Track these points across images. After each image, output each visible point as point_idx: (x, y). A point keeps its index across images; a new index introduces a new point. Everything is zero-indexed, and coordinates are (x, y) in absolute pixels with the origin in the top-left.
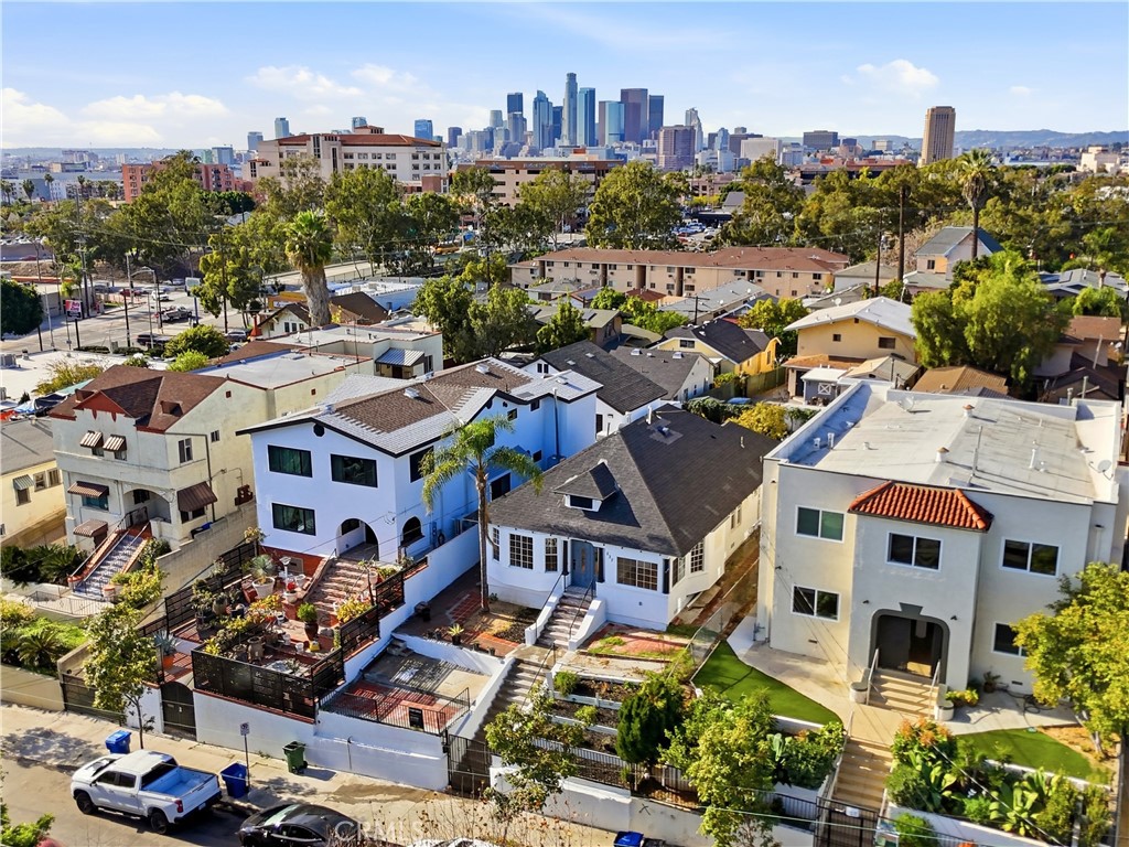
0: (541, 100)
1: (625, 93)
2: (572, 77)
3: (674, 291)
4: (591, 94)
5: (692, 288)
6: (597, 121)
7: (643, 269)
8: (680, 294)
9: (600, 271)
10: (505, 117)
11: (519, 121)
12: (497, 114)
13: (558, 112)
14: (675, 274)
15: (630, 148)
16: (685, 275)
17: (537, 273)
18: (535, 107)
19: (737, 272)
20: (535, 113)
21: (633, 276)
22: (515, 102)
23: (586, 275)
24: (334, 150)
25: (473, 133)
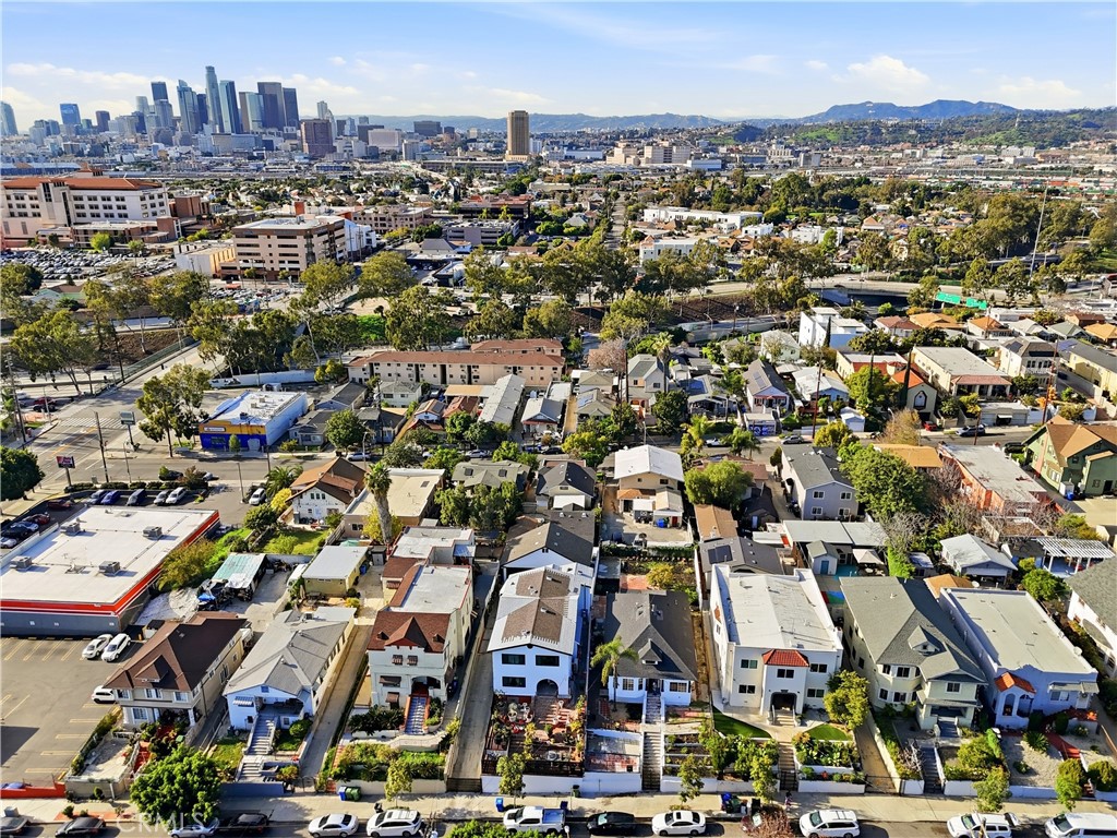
0: (183, 90)
1: (261, 86)
2: (211, 70)
3: (466, 380)
4: (231, 85)
5: (478, 377)
6: (239, 107)
7: (443, 368)
8: (470, 383)
9: (413, 368)
10: (151, 102)
11: (166, 107)
12: (142, 100)
13: (201, 98)
14: (466, 369)
15: (273, 134)
16: (473, 370)
17: (368, 371)
18: (180, 96)
19: (506, 368)
20: (181, 102)
21: (438, 371)
22: (159, 90)
23: (403, 370)
24: (64, 194)
25: (122, 118)
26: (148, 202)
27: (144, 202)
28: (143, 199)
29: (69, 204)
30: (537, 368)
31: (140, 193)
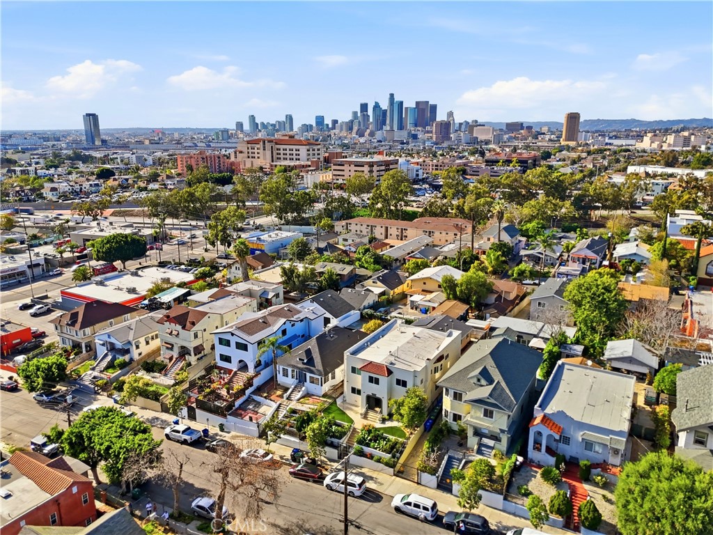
0: (377, 106)
1: (418, 103)
2: (392, 95)
3: (399, 238)
4: (401, 103)
5: (406, 237)
6: (404, 116)
7: (387, 228)
8: (402, 239)
9: (370, 228)
10: (359, 115)
11: (366, 117)
12: (355, 113)
13: (385, 111)
14: (400, 231)
15: (418, 130)
16: (404, 231)
17: (345, 227)
18: (374, 110)
19: (424, 231)
20: (373, 113)
21: (383, 230)
22: (364, 107)
23: (364, 229)
24: (272, 147)
25: (343, 122)
26: (311, 152)
27: (308, 152)
28: (308, 150)
29: (274, 152)
30: (444, 233)
31: (308, 147)
